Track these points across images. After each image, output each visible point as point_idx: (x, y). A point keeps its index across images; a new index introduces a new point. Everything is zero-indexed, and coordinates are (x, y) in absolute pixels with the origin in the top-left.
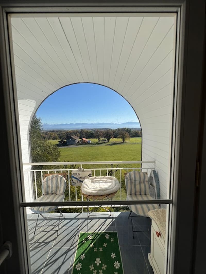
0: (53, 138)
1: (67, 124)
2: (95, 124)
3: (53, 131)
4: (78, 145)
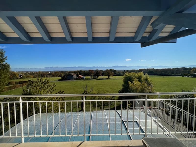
0: (60, 75)
1: (71, 67)
2: (92, 67)
3: (61, 72)
4: (75, 80)
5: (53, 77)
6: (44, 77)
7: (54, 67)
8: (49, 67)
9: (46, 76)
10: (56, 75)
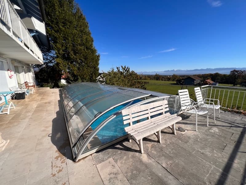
5: (168, 81)
6: (159, 80)
7: (175, 70)
8: (170, 70)
9: (162, 79)
10: (173, 79)
